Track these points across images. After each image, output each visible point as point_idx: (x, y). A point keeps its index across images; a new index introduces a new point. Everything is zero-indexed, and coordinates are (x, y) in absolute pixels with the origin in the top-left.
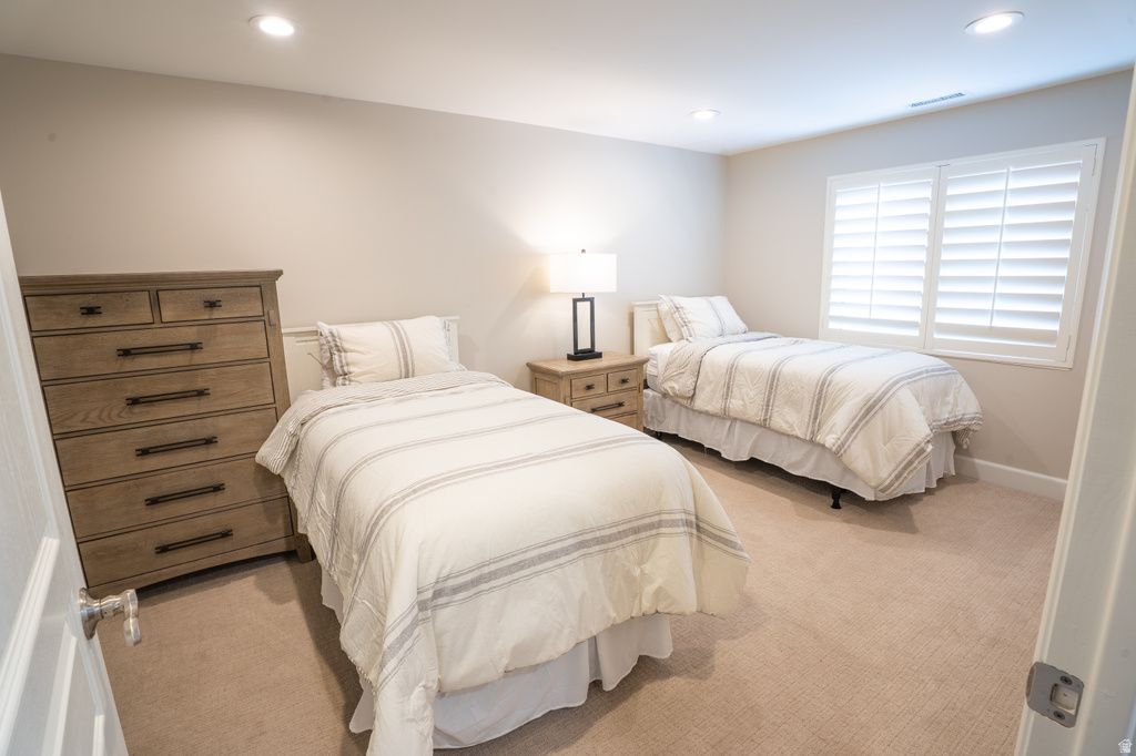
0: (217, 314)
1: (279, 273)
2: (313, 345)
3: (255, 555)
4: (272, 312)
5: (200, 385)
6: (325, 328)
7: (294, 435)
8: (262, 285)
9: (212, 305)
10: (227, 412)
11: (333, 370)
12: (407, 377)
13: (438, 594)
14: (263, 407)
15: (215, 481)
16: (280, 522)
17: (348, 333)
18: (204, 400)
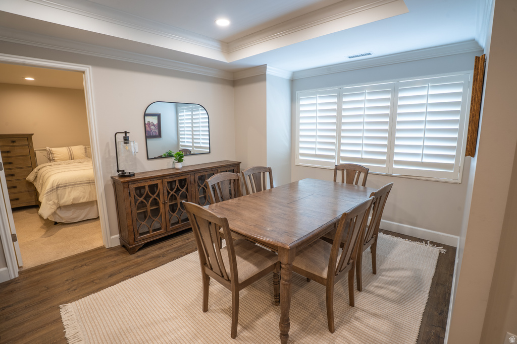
0: (15, 144)
1: (33, 134)
2: (45, 153)
3: (26, 205)
4: (31, 144)
5: (10, 161)
6: (48, 148)
7: (36, 172)
8: (28, 137)
9: (13, 142)
10: (18, 168)
11: (50, 159)
12: (72, 159)
13: (57, 188)
14: (28, 167)
15: (15, 185)
16: (34, 197)
17: (53, 149)
18: (11, 165)
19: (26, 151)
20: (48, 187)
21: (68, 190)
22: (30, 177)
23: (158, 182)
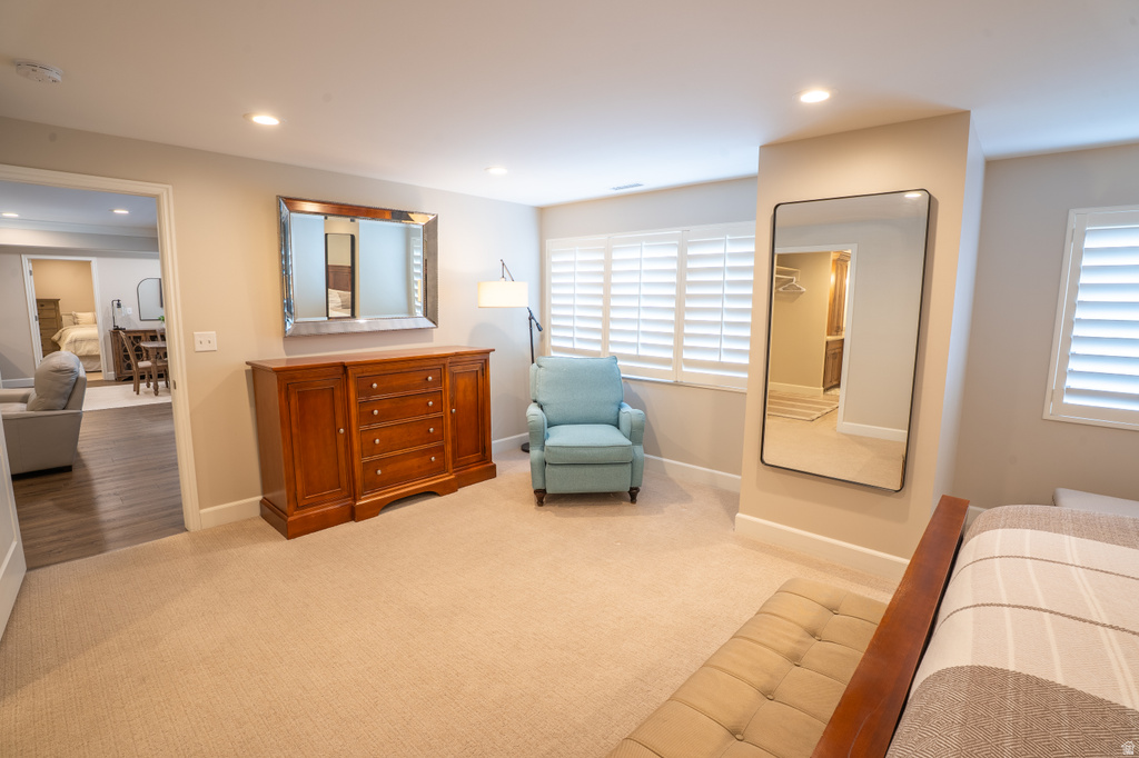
19: (53, 314)
20: (68, 340)
21: (84, 343)
22: (56, 337)
23: (142, 335)
